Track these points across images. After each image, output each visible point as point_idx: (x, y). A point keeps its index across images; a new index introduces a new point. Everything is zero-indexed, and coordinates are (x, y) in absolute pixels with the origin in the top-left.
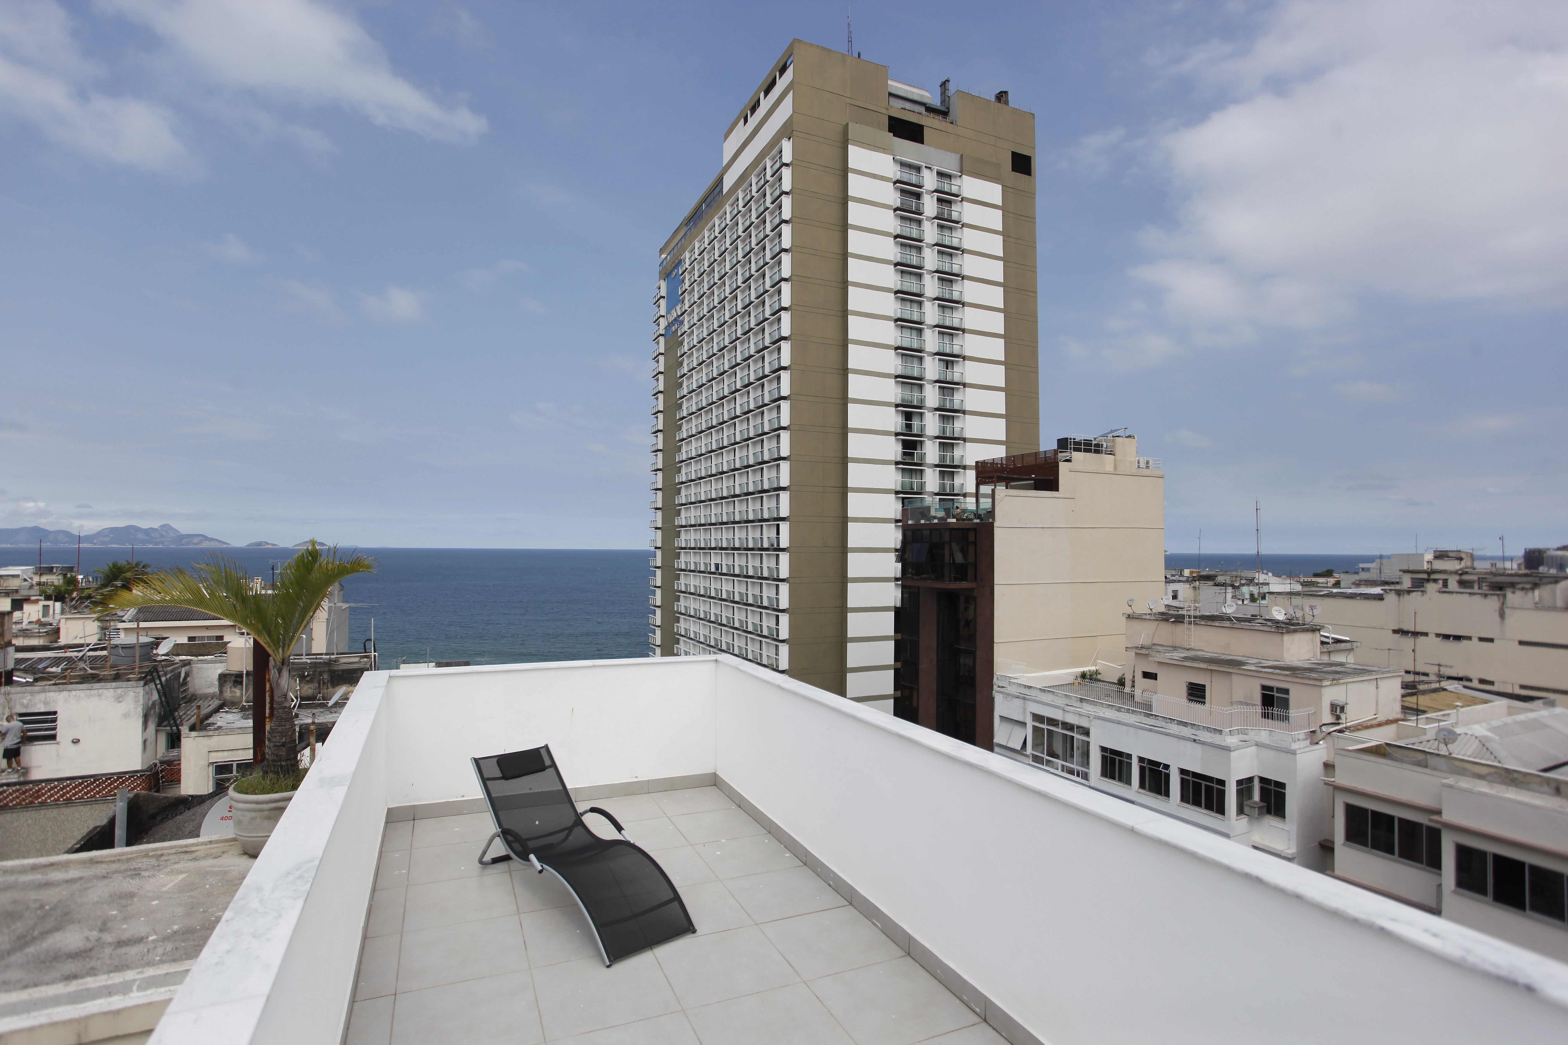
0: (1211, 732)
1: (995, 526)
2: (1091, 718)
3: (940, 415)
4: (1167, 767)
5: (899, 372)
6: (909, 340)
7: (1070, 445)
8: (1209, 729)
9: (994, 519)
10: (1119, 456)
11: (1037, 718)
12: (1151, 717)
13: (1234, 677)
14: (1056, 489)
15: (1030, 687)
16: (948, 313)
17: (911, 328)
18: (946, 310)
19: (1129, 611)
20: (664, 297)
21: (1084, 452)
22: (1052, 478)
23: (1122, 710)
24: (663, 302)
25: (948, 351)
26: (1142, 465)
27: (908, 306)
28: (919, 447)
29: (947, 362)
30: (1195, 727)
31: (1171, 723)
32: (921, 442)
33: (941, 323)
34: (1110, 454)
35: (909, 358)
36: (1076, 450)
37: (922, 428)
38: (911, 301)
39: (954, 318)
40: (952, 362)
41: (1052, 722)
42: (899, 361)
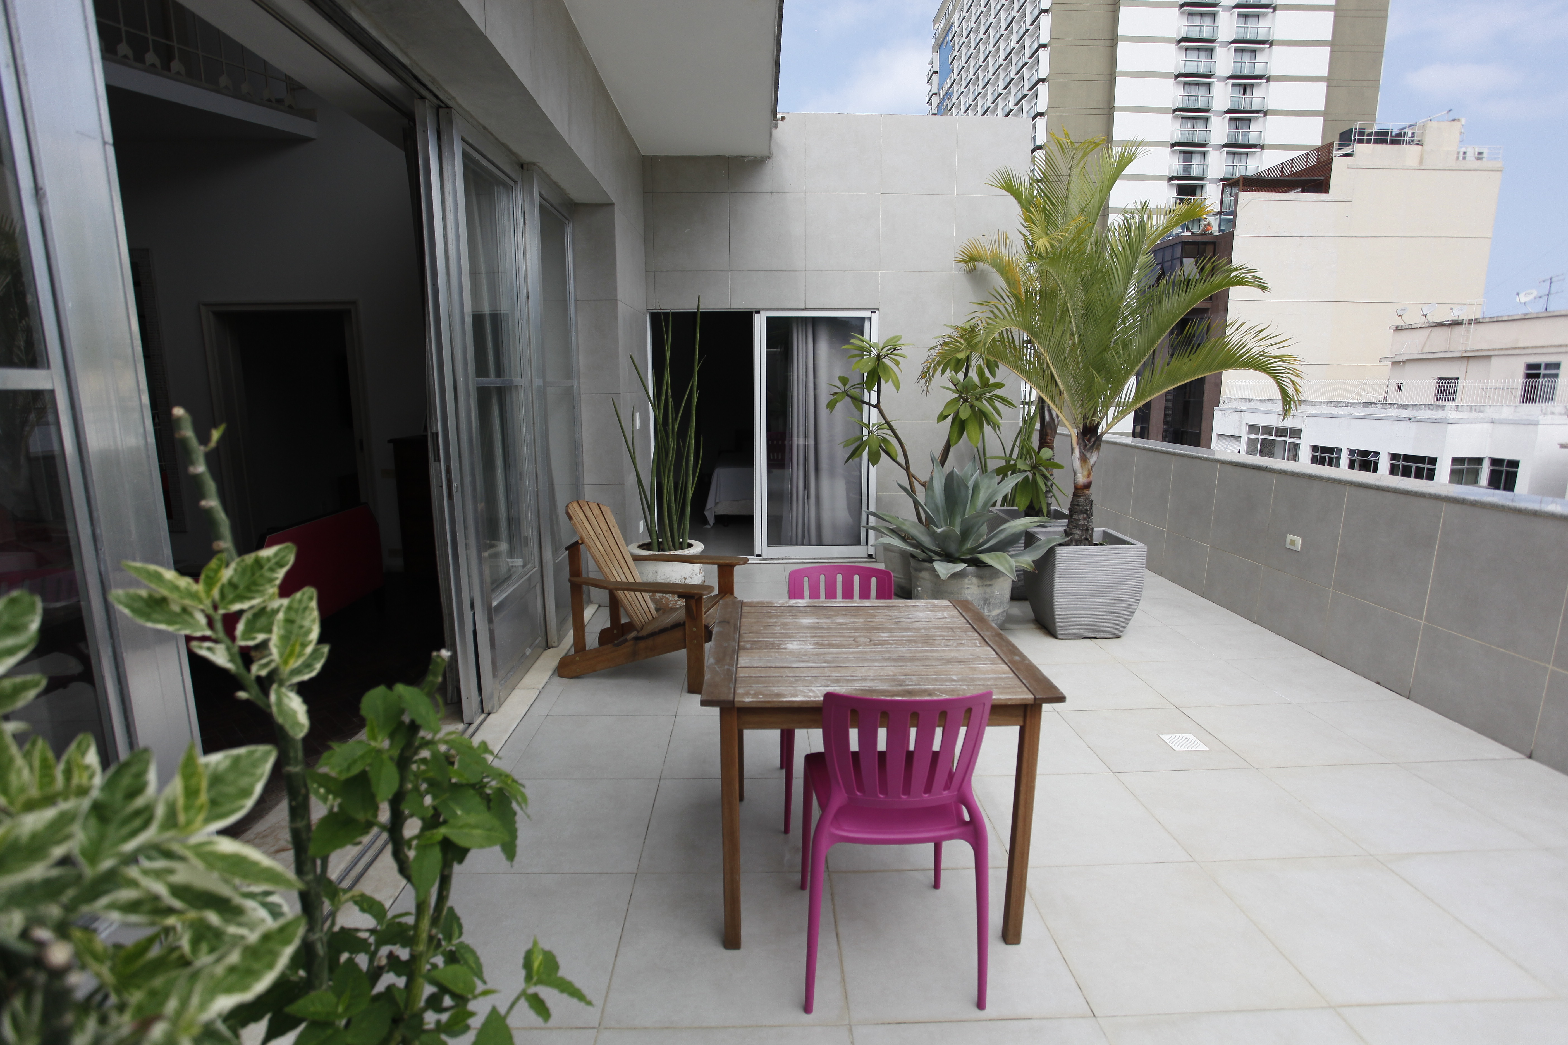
0: (1433, 410)
1: (1235, 235)
2: (1305, 417)
3: (1228, 153)
4: (1377, 454)
5: (1179, 105)
6: (1195, 63)
7: (1355, 136)
8: (1431, 407)
9: (1234, 227)
10: (1427, 147)
11: (1253, 428)
12: (1370, 406)
13: (1493, 360)
14: (1326, 190)
15: (1250, 400)
16: (1252, 22)
17: (1199, 49)
18: (1250, 20)
19: (1399, 322)
20: (936, 72)
21: (1374, 143)
22: (1322, 178)
23: (1341, 405)
24: (935, 78)
25: (1246, 72)
26: (1471, 156)
27: (1197, 20)
28: (1198, 192)
29: (1245, 87)
30: (1415, 408)
31: (1390, 408)
32: (1202, 186)
33: (1241, 37)
34: (1418, 144)
35: (1193, 87)
36: (1360, 141)
37: (1205, 167)
38: (1202, 15)
39: (1259, 29)
40: (1252, 85)
41: (1268, 430)
42: (1180, 90)
